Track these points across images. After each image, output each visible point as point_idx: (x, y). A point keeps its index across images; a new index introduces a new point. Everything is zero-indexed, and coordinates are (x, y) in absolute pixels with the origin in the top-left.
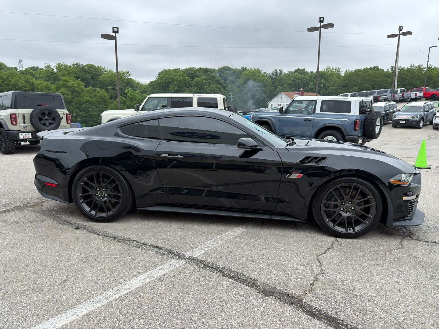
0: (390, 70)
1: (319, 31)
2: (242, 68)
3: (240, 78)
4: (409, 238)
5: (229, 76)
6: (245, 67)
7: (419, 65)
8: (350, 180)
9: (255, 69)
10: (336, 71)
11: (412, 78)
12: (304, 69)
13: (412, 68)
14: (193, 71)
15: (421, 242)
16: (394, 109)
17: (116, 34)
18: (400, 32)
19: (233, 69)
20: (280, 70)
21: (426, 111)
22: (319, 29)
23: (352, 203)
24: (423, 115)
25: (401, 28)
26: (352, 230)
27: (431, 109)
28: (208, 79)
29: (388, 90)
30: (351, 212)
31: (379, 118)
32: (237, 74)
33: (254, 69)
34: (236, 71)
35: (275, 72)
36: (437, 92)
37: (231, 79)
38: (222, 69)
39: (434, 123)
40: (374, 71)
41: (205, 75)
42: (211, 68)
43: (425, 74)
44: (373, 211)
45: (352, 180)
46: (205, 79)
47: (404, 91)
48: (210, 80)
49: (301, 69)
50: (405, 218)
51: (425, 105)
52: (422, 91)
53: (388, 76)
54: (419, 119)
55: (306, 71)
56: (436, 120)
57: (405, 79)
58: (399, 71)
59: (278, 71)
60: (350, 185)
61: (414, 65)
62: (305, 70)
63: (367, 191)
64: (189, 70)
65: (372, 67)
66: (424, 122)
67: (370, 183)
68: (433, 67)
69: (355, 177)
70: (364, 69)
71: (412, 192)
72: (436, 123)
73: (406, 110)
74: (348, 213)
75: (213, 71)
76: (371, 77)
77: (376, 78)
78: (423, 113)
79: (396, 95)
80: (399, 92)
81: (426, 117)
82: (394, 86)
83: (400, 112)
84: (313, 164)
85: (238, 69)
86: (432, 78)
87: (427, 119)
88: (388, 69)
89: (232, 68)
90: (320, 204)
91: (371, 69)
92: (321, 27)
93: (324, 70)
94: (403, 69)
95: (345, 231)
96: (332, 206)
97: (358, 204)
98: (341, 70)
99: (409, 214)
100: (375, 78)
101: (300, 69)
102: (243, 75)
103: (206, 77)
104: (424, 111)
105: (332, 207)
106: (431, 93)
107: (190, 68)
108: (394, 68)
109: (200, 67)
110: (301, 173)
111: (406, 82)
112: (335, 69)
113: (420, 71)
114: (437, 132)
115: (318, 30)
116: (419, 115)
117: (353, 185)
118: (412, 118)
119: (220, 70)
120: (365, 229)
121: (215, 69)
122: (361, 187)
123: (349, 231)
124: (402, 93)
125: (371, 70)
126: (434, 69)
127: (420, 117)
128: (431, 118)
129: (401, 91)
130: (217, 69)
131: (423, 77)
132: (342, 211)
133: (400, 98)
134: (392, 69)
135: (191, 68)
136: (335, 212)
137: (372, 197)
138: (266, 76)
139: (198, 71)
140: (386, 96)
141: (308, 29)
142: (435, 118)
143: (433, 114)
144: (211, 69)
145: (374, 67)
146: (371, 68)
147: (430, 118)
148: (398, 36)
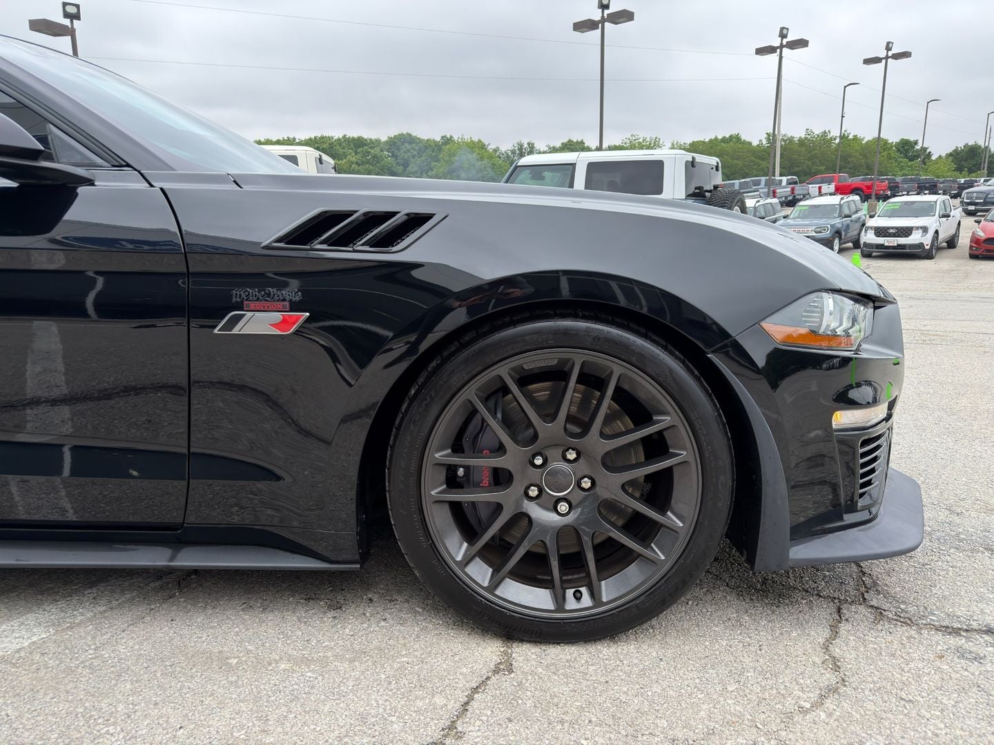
0: (764, 142)
1: (599, 31)
2: (442, 137)
3: (438, 161)
4: (862, 609)
5: (414, 157)
6: (448, 136)
7: (823, 131)
8: (556, 332)
9: (472, 141)
10: (650, 144)
11: (809, 159)
12: (582, 141)
13: (809, 137)
14: (327, 144)
15: (925, 632)
16: (774, 214)
17: (74, 21)
18: (782, 40)
19: (423, 140)
20: (528, 144)
21: (846, 216)
22: (600, 25)
23: (579, 454)
24: (840, 226)
25: (785, 32)
26: (586, 601)
27: (856, 212)
28: (363, 162)
29: (760, 180)
30: (578, 505)
31: (736, 207)
32: (433, 152)
33: (469, 141)
34: (430, 145)
35: (519, 149)
36: (863, 184)
37: (418, 162)
38: (396, 141)
39: (865, 243)
40: (732, 144)
41: (356, 153)
42: (370, 137)
43: (837, 150)
44: (687, 492)
45: (566, 332)
46: (357, 163)
47: (796, 183)
48: (367, 166)
49: (575, 141)
50: (846, 517)
51: (842, 203)
52: (832, 182)
53: (760, 154)
54: (829, 235)
55: (586, 145)
56: (868, 235)
57: (795, 160)
58: (783, 143)
59: (526, 146)
60: (564, 362)
61: (813, 131)
62: (584, 143)
63: (647, 389)
64: (316, 143)
65: (728, 136)
66: (842, 241)
67: (665, 348)
68: (851, 137)
69: (585, 318)
70: (711, 141)
71: (869, 383)
72: (867, 242)
73: (801, 215)
74: (563, 507)
75: (374, 143)
76: (726, 157)
77: (737, 159)
78: (838, 220)
79: (778, 191)
80: (784, 183)
81: (845, 231)
82: (774, 172)
83: (788, 221)
84: (361, 253)
85: (434, 140)
86: (849, 160)
87: (848, 234)
88: (760, 141)
89: (419, 139)
90: (413, 468)
91: (724, 140)
92: (603, 20)
93: (626, 143)
94: (791, 140)
95: (552, 607)
96: (486, 479)
97: (611, 462)
98: (661, 142)
99: (862, 495)
100: (733, 159)
101: (573, 141)
102: (445, 153)
103: (359, 156)
104: (840, 216)
105: (486, 482)
106: (850, 186)
107: (320, 136)
108: (772, 138)
109: (345, 136)
110: (295, 307)
111: (797, 168)
112: (648, 139)
113: (825, 144)
114: (870, 263)
115: (598, 28)
116: (831, 226)
117: (578, 358)
118: (816, 232)
119: (392, 141)
120: (650, 592)
121: (380, 141)
122: (617, 369)
123: (571, 604)
124: (791, 186)
125: (724, 142)
126: (853, 140)
127: (834, 231)
128: (856, 233)
129: (789, 183)
130: (384, 139)
131: (833, 156)
132: (531, 499)
133: (786, 198)
134: (768, 140)
135: (322, 138)
136: (498, 508)
137: (677, 422)
138: (500, 158)
139: (340, 144)
140: (758, 193)
141: (574, 24)
142: (866, 231)
143: (860, 224)
144: (370, 140)
145: (731, 136)
146: (724, 137)
147: (853, 233)
148: (778, 50)
